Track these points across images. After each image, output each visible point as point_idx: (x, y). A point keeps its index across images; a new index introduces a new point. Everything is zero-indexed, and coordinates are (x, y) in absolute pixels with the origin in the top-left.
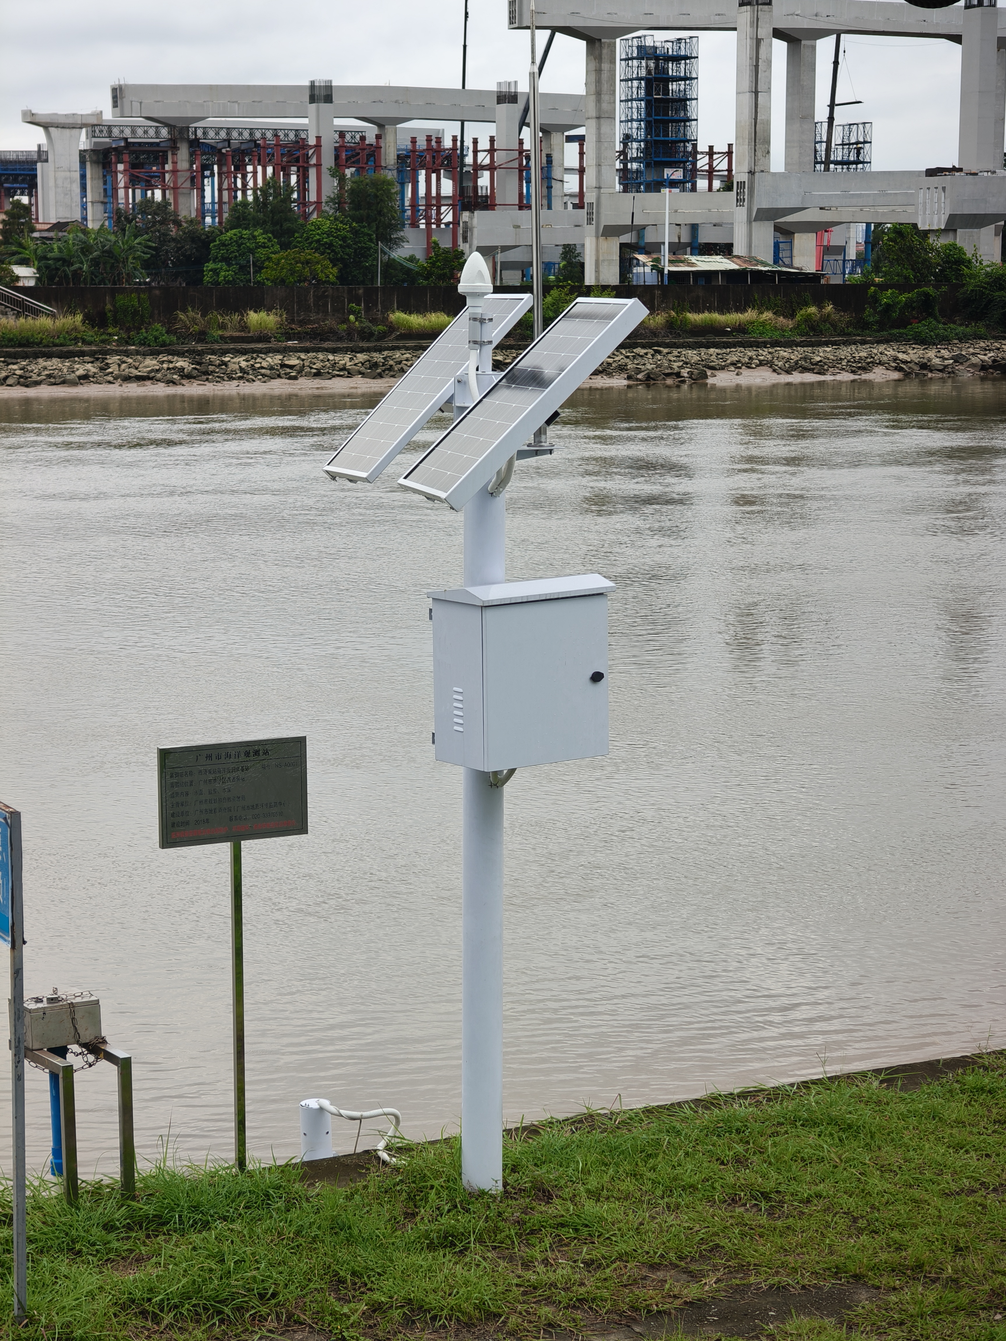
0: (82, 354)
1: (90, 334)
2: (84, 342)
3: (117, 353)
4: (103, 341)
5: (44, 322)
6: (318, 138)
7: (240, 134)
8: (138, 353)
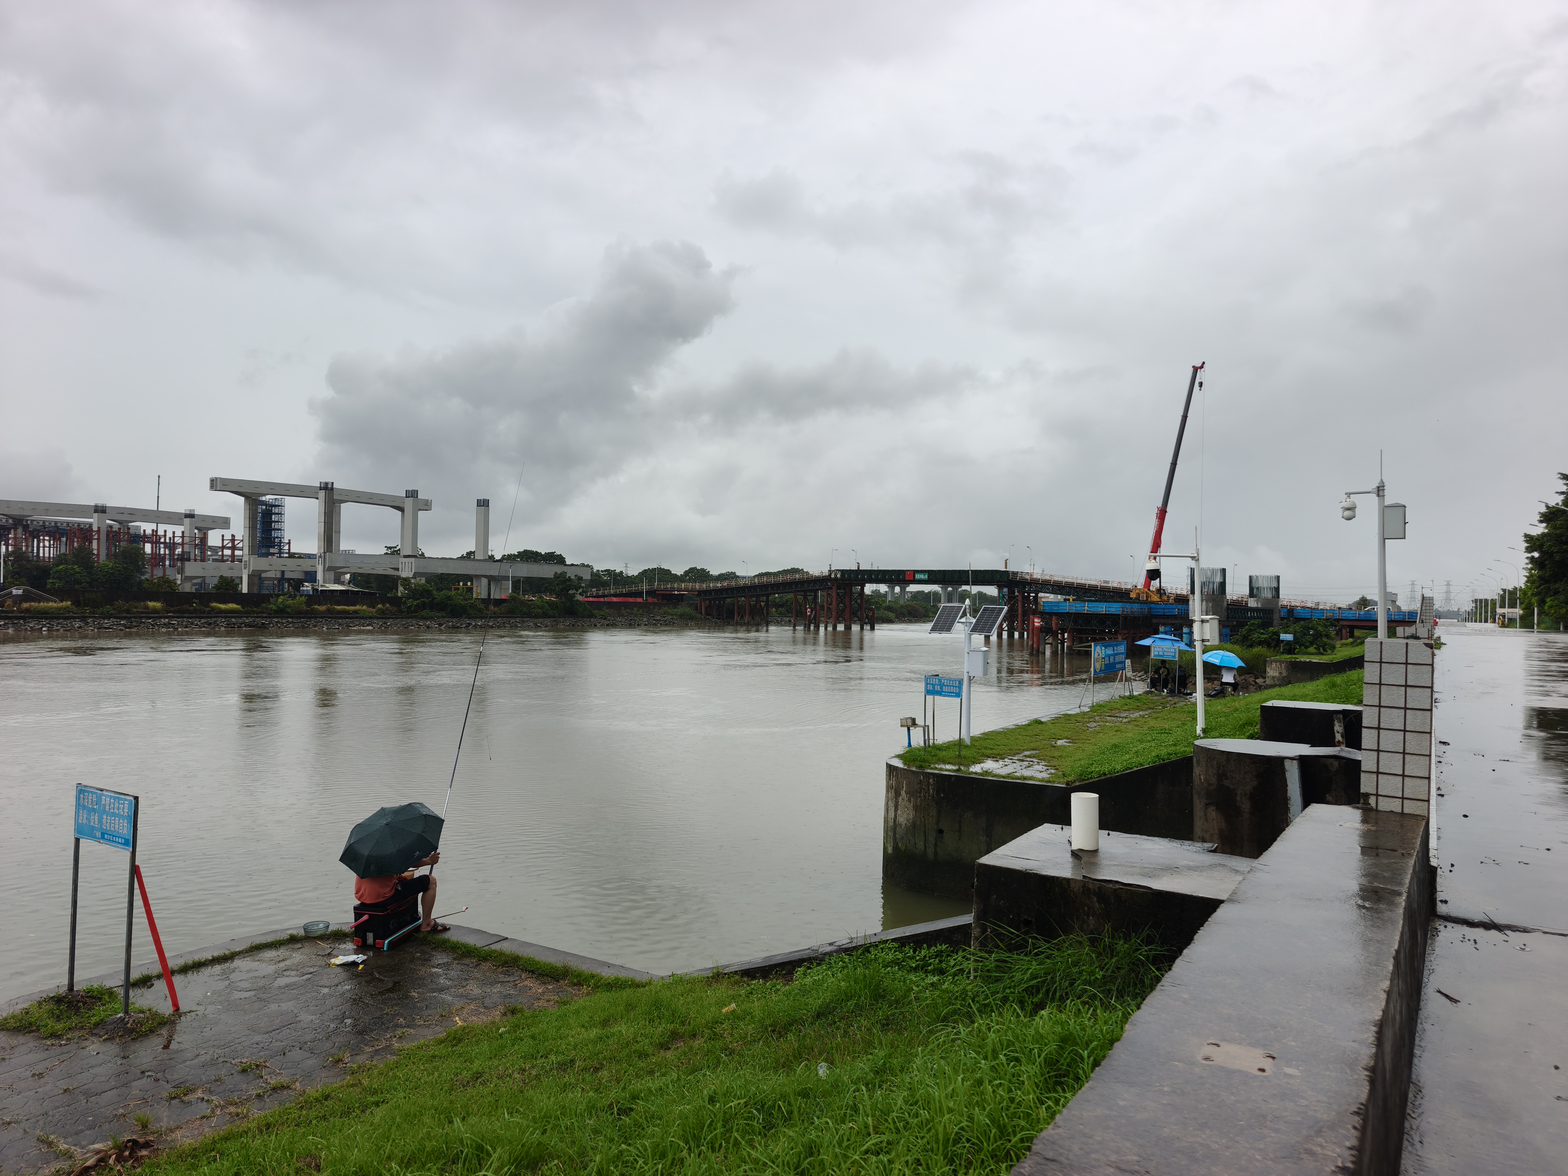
0: (74, 618)
1: (75, 609)
2: (73, 613)
3: (91, 617)
4: (82, 613)
5: (54, 605)
6: (99, 528)
7: (50, 524)
8: (100, 617)
